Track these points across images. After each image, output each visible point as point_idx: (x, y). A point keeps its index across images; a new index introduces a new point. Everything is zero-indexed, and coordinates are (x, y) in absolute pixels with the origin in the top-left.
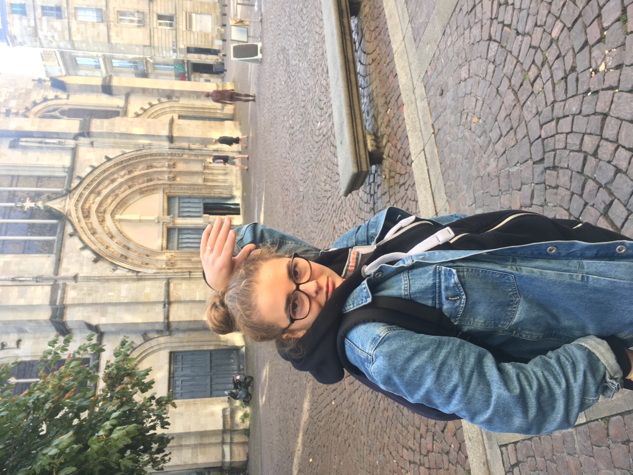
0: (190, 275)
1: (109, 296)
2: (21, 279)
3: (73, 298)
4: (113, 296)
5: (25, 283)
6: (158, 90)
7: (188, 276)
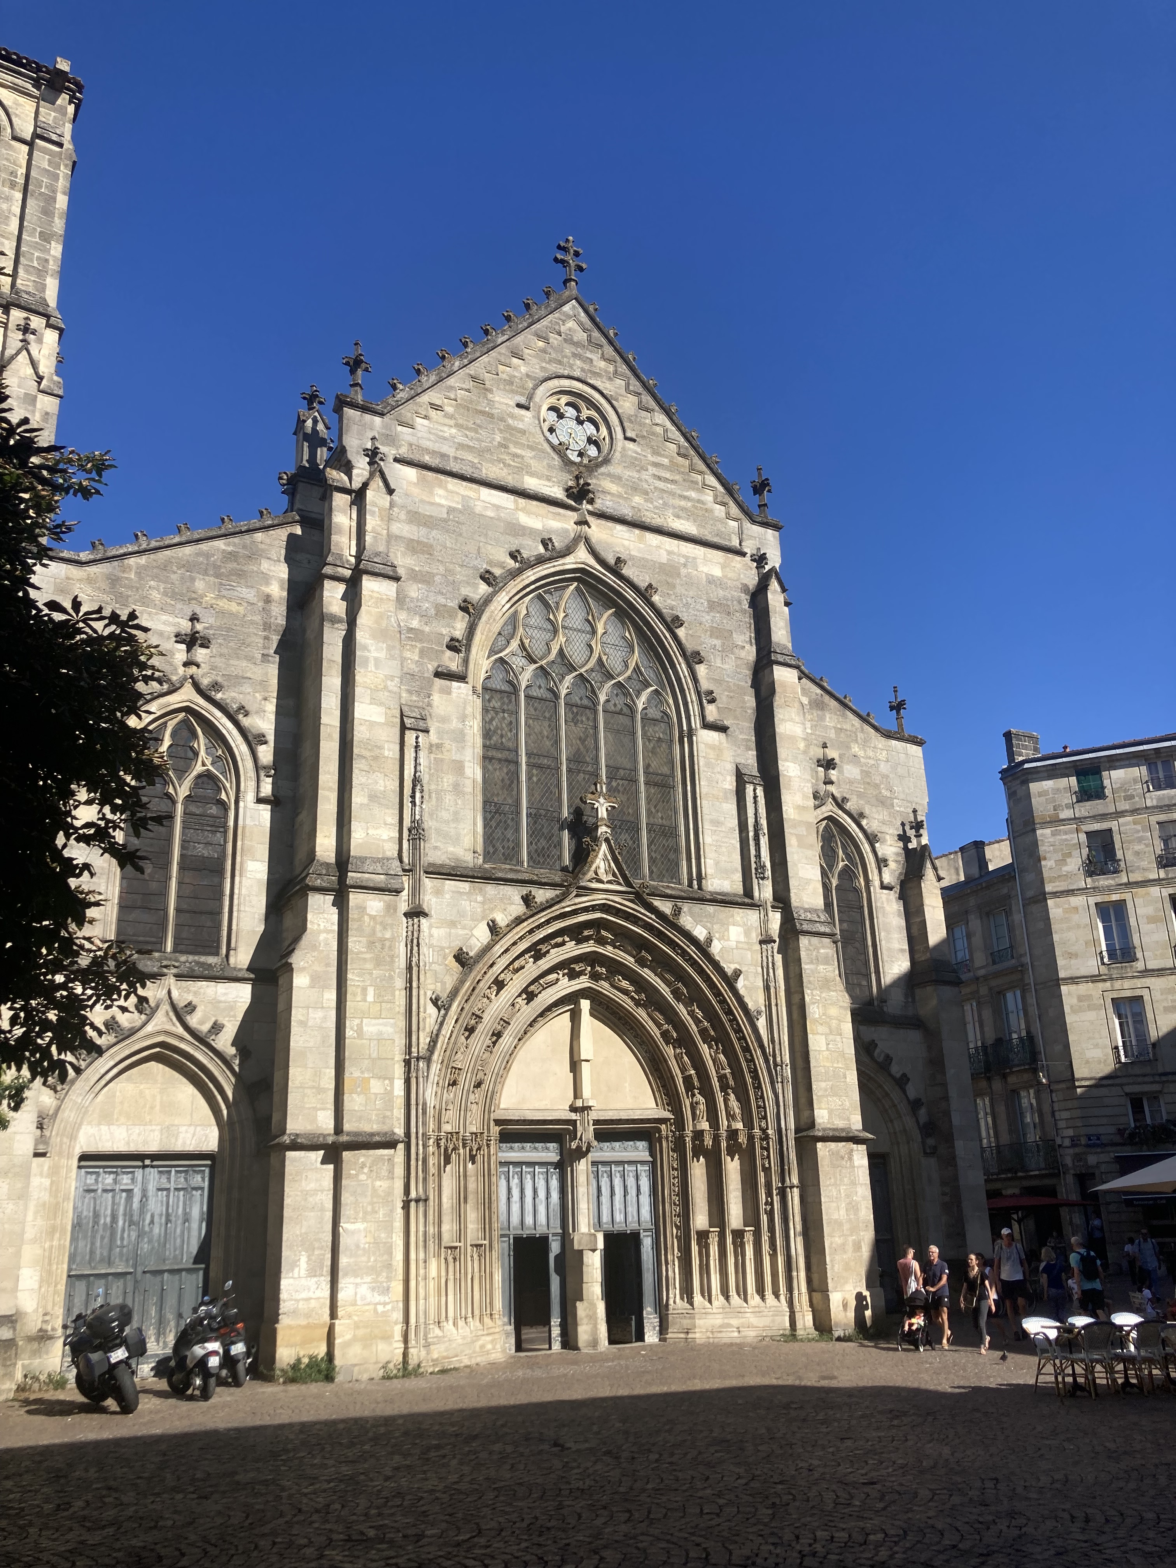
0: (417, 1201)
1: (364, 990)
2: (418, 795)
3: (362, 909)
4: (365, 1000)
5: (407, 805)
6: (946, 1098)
7: (413, 1195)
